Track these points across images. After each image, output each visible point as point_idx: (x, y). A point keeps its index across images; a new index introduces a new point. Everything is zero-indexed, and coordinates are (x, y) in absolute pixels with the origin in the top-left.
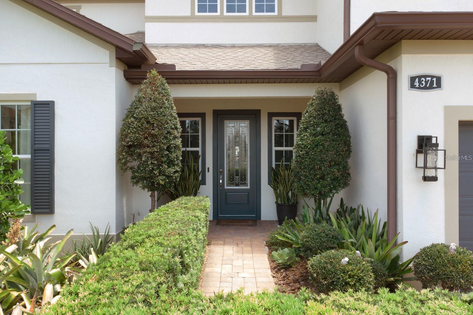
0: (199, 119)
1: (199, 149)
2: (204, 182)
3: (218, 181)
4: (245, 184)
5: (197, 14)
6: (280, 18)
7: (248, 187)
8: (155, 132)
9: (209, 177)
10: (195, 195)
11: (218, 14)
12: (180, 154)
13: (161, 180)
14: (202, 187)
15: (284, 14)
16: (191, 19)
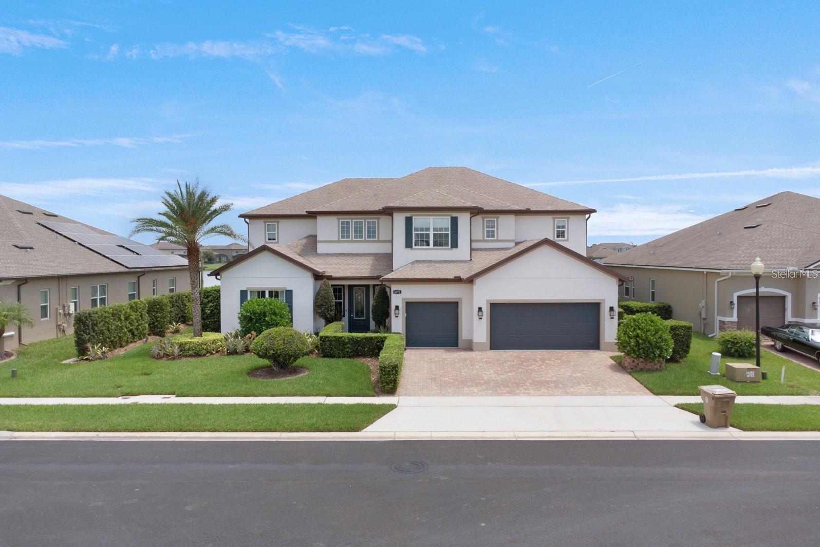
0: (342, 287)
1: (342, 301)
2: (344, 316)
3: (351, 316)
4: (363, 317)
5: (341, 239)
6: (379, 241)
7: (365, 318)
8: (326, 301)
9: (347, 313)
10: (340, 321)
11: (350, 239)
12: (334, 303)
13: (329, 316)
14: (343, 318)
15: (380, 239)
16: (338, 241)
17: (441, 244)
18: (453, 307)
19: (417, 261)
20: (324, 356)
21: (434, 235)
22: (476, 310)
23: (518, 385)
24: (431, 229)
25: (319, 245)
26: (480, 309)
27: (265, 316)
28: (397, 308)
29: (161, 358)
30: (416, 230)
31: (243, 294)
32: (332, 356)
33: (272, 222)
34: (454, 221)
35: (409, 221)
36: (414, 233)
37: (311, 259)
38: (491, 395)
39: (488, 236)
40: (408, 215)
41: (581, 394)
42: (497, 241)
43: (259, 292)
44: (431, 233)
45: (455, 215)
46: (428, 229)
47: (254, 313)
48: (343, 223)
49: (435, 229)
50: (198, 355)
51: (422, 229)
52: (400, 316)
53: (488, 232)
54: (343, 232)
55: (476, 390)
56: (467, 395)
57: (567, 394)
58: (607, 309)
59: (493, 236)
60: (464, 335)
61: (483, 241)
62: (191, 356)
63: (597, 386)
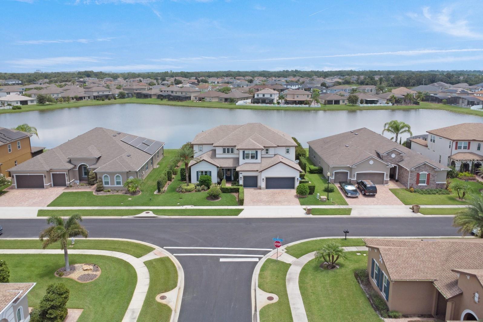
6: (234, 154)
8: (221, 174)
11: (226, 153)
12: (223, 175)
13: (221, 178)
16: (222, 154)
17: (253, 158)
18: (256, 178)
19: (246, 163)
20: (223, 193)
21: (251, 156)
22: (262, 179)
23: (271, 202)
24: (250, 154)
25: (216, 155)
26: (263, 179)
27: (206, 181)
28: (241, 178)
29: (180, 192)
30: (246, 154)
31: (197, 172)
32: (225, 193)
33: (201, 146)
34: (257, 152)
35: (244, 152)
36: (245, 155)
37: (214, 160)
38: (265, 205)
39: (266, 153)
40: (244, 150)
41: (285, 205)
42: (269, 155)
43: (201, 172)
44: (250, 155)
45: (257, 150)
46: (249, 154)
47: (203, 180)
48: (224, 149)
49: (251, 154)
50: (190, 191)
51: (247, 154)
52: (242, 180)
53: (266, 152)
54: (224, 151)
55: (261, 204)
56: (259, 205)
57: (282, 205)
58: (297, 179)
59: (268, 153)
60: (259, 184)
61: (265, 155)
62: (188, 192)
63: (289, 202)
